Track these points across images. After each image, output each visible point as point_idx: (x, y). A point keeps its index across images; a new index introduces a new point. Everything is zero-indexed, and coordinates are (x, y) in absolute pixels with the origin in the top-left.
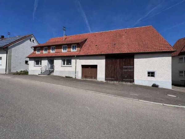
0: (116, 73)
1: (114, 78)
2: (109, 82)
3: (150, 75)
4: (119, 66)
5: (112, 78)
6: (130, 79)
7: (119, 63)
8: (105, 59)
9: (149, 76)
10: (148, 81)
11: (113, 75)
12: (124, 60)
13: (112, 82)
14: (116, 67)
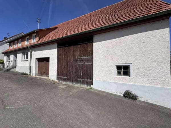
0: (70, 68)
1: (66, 76)
2: (61, 82)
3: (122, 71)
4: (73, 58)
5: (64, 76)
6: (88, 79)
7: (73, 51)
8: (58, 48)
9: (119, 73)
10: (116, 83)
11: (65, 72)
12: (79, 46)
13: (65, 82)
14: (70, 59)
